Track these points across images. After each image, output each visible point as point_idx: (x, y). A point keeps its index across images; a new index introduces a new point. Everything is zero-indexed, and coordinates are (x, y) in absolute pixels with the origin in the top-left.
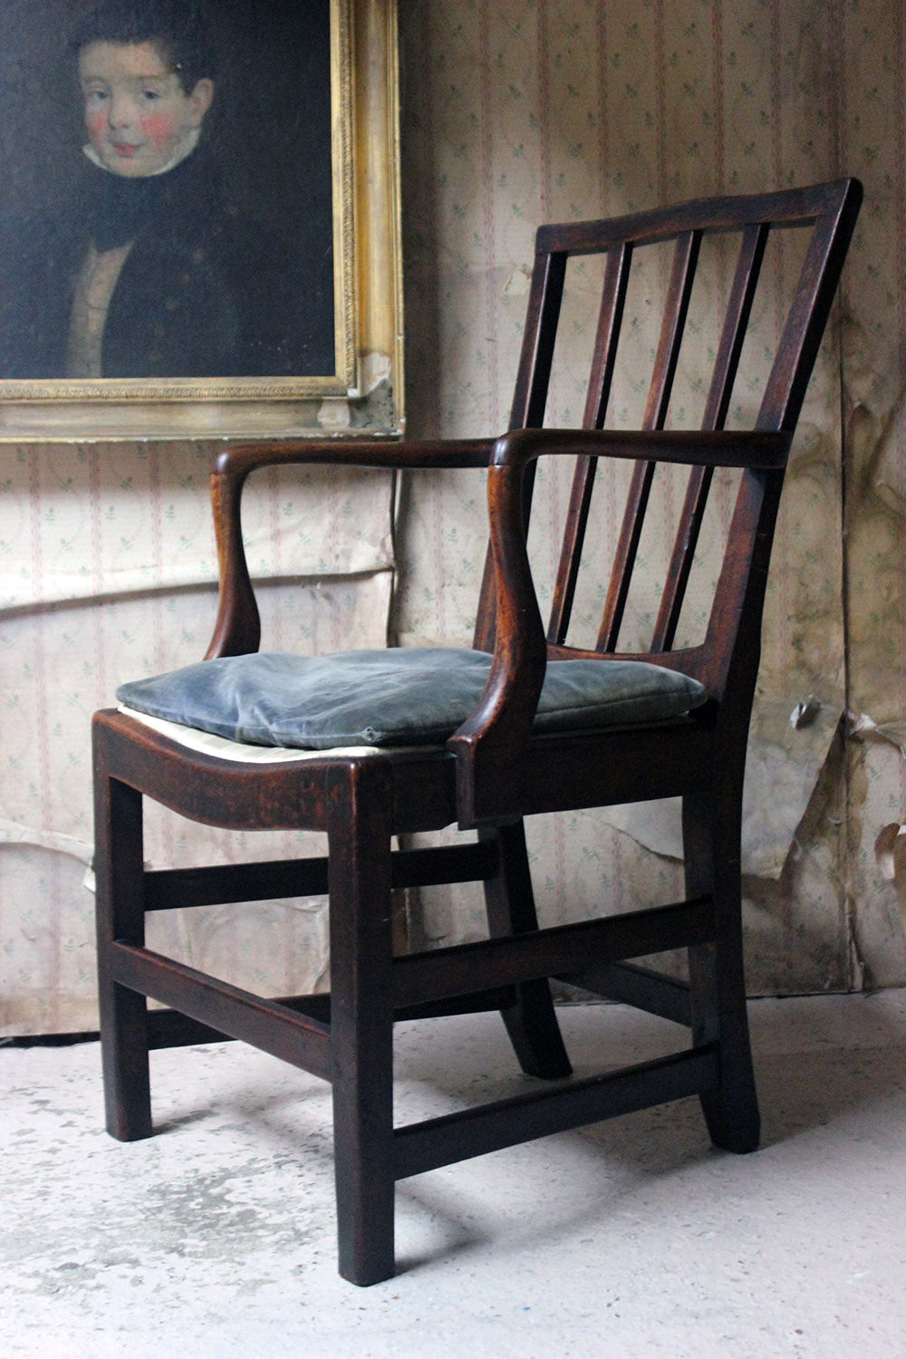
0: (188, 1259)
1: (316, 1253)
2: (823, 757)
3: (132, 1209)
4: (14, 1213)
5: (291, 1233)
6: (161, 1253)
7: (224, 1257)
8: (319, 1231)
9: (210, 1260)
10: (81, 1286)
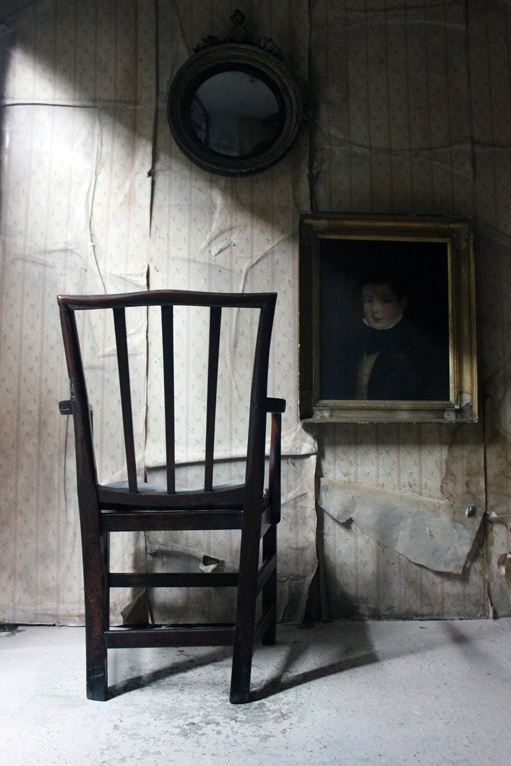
0: (239, 724)
1: (291, 724)
2: (477, 528)
3: (216, 699)
4: (170, 698)
5: (280, 714)
6: (228, 720)
7: (253, 724)
8: (292, 714)
9: (248, 724)
10: (197, 733)
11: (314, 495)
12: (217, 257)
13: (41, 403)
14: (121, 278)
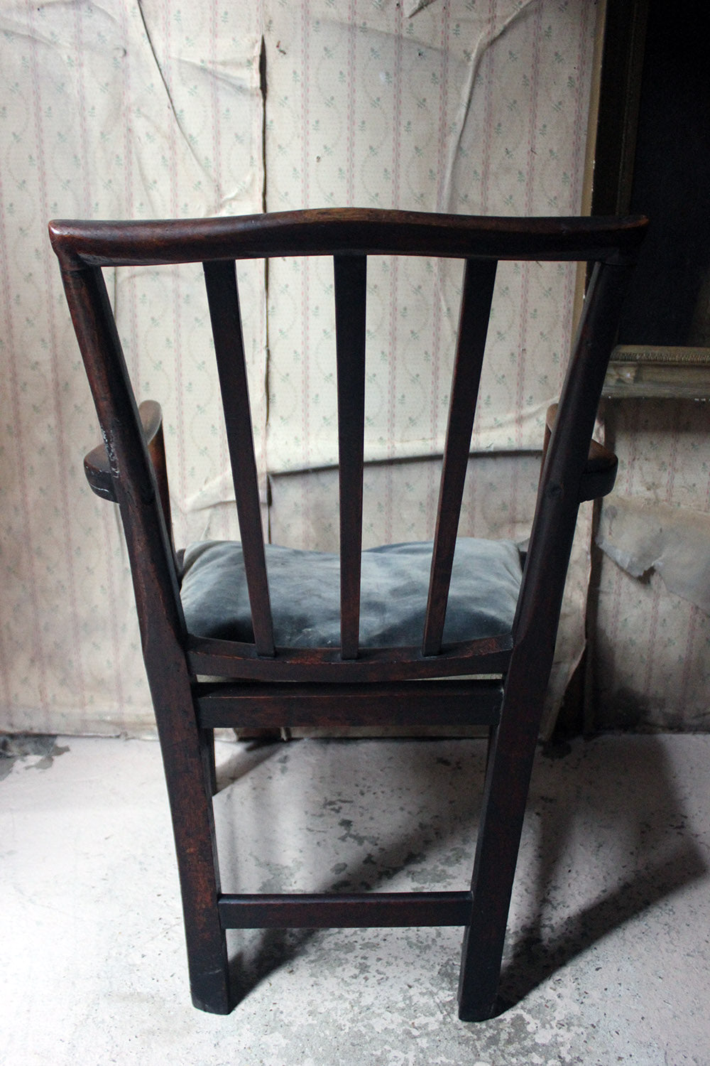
11: (590, 527)
12: (413, 19)
13: (55, 346)
14: (203, 70)
